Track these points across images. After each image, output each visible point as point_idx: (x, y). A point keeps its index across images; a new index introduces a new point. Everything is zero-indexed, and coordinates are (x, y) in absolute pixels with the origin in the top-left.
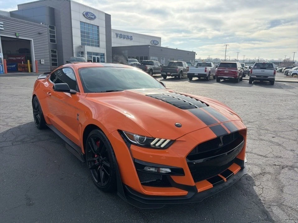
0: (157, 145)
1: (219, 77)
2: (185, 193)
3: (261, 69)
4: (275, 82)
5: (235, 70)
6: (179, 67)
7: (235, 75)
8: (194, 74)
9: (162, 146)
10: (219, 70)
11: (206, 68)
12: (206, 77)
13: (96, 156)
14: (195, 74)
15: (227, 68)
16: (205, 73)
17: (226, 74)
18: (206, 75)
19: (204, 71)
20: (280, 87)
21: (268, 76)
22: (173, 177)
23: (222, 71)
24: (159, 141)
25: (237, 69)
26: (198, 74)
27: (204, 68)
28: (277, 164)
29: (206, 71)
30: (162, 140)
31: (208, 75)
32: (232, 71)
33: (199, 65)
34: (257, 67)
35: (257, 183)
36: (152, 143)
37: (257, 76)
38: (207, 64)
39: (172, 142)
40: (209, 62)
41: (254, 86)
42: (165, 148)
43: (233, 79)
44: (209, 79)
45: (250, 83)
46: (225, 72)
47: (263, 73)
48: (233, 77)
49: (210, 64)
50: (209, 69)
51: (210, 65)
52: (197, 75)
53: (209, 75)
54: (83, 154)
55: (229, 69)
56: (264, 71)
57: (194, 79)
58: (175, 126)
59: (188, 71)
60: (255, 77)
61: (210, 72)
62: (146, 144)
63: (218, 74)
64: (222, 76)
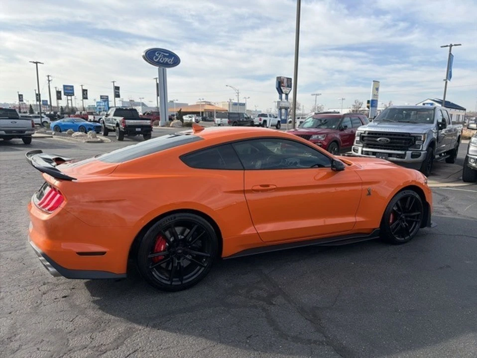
3: (10, 119)
21: (25, 131)
37: (6, 131)
47: (14, 126)
54: (378, 228)
56: (16, 122)
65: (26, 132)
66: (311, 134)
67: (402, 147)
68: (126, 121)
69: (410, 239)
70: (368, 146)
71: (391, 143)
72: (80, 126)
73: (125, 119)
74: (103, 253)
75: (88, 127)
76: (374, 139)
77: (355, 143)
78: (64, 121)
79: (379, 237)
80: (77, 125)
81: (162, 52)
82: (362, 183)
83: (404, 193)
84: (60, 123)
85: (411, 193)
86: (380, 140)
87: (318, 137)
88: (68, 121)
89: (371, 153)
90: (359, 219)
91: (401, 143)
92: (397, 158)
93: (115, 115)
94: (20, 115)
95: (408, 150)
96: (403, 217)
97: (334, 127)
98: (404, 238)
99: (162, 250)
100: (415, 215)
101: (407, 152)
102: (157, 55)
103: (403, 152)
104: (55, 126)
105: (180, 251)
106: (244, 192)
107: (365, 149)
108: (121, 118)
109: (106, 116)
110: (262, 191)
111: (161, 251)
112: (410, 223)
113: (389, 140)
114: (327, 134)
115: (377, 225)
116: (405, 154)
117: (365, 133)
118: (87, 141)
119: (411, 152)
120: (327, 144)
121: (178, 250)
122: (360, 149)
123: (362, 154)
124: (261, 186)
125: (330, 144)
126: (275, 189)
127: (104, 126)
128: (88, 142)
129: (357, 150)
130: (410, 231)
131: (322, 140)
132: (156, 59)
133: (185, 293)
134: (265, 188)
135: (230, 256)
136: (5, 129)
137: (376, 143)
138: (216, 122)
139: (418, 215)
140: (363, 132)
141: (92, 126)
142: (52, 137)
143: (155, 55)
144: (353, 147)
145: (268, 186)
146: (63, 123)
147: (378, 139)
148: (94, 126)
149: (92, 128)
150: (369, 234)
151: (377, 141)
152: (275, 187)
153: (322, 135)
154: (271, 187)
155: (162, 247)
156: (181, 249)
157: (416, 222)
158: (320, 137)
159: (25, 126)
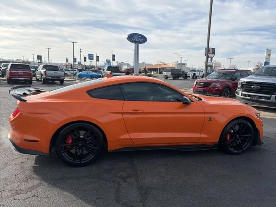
1: (13, 78)
3: (54, 70)
5: (30, 72)
10: (11, 71)
15: (20, 70)
17: (21, 76)
21: (60, 77)
23: (15, 72)
32: (26, 73)
37: (52, 77)
43: (29, 80)
46: (20, 73)
47: (56, 74)
48: (29, 79)
55: (23, 71)
56: (56, 73)
60: (50, 78)
63: (11, 75)
64: (18, 78)
65: (61, 78)
66: (211, 82)
67: (268, 92)
68: (112, 73)
69: (243, 152)
70: (245, 90)
71: (261, 89)
72: (91, 75)
73: (111, 72)
74: (37, 141)
75: (95, 76)
76: (250, 86)
77: (238, 89)
78: (83, 73)
79: (217, 148)
80: (89, 75)
81: (138, 35)
82: (205, 113)
83: (238, 121)
84: (81, 74)
85: (244, 121)
86: (254, 87)
87: (216, 84)
88: (85, 73)
89: (248, 95)
90: (203, 135)
91: (268, 90)
92: (265, 99)
93: (107, 70)
94: (59, 69)
95: (273, 94)
96: (238, 137)
97: (228, 78)
98: (238, 151)
99: (70, 142)
100: (247, 137)
101: (272, 96)
102: (134, 37)
103: (269, 96)
104: (79, 75)
105: (80, 145)
106: (122, 113)
107: (243, 93)
108: (110, 72)
109: (103, 71)
110: (134, 113)
111: (69, 144)
112: (243, 142)
113: (259, 87)
114: (222, 82)
115: (217, 140)
116: (271, 97)
117: (244, 82)
119: (275, 96)
120: (222, 89)
121: (79, 144)
122: (240, 92)
123: (242, 95)
124: (133, 110)
125: (224, 89)
126: (142, 112)
127: (102, 75)
129: (239, 93)
130: (243, 147)
131: (219, 86)
132: (134, 39)
133: (82, 169)
134: (136, 112)
135: (113, 150)
136: (52, 76)
137: (251, 89)
138: (164, 74)
139: (250, 136)
140: (243, 82)
141: (97, 75)
142: (75, 81)
143: (133, 37)
144: (236, 91)
145: (138, 110)
146: (83, 74)
147: (253, 87)
148: (98, 76)
149: (97, 76)
150: (211, 146)
151: (252, 88)
152: (143, 111)
153: (219, 83)
154: (139, 111)
155: (70, 141)
156: (81, 144)
157: (249, 141)
158: (217, 84)
159: (61, 75)
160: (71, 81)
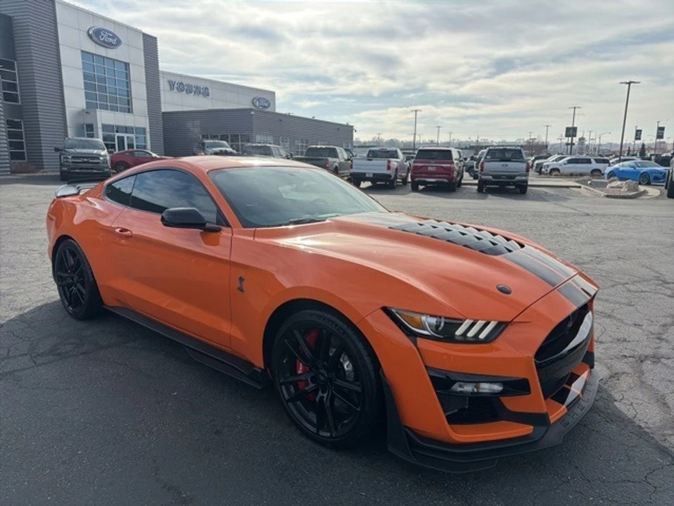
0: (470, 334)
1: (417, 179)
2: (527, 429)
3: (501, 161)
4: (529, 188)
5: (449, 165)
6: (330, 159)
7: (449, 174)
8: (365, 174)
9: (482, 336)
10: (416, 164)
11: (389, 162)
12: (390, 181)
13: (300, 372)
14: (367, 176)
15: (432, 161)
16: (388, 172)
17: (431, 174)
18: (391, 176)
19: (386, 168)
20: (540, 198)
21: (516, 176)
22: (504, 400)
23: (422, 166)
24: (472, 325)
25: (453, 163)
26: (374, 174)
27: (384, 162)
28: (627, 355)
29: (389, 168)
30: (480, 324)
31: (393, 176)
32: (442, 167)
33: (373, 155)
34: (492, 158)
35: (617, 396)
36: (459, 332)
37: (494, 177)
38: (388, 152)
39: (502, 326)
40: (394, 149)
41: (490, 196)
42: (488, 340)
43: (447, 183)
44: (395, 185)
45: (480, 190)
46: (430, 169)
47: (505, 170)
48: (446, 180)
49: (396, 152)
50: (394, 163)
51: (394, 155)
52: (371, 176)
53: (396, 177)
54: (260, 368)
55: (436, 163)
56: (507, 166)
57: (365, 184)
58: (497, 291)
59: (351, 167)
60: (490, 177)
61: (397, 169)
62: (446, 332)
64: (425, 177)
65: (518, 178)
72: (644, 173)
80: (637, 172)
84: (617, 169)
96: (322, 378)
104: (610, 172)
105: (75, 280)
118: (606, 194)
124: (122, 229)
128: (608, 196)
134: (123, 233)
136: (494, 174)
142: (580, 187)
146: (621, 169)
152: (131, 234)
160: (568, 187)
